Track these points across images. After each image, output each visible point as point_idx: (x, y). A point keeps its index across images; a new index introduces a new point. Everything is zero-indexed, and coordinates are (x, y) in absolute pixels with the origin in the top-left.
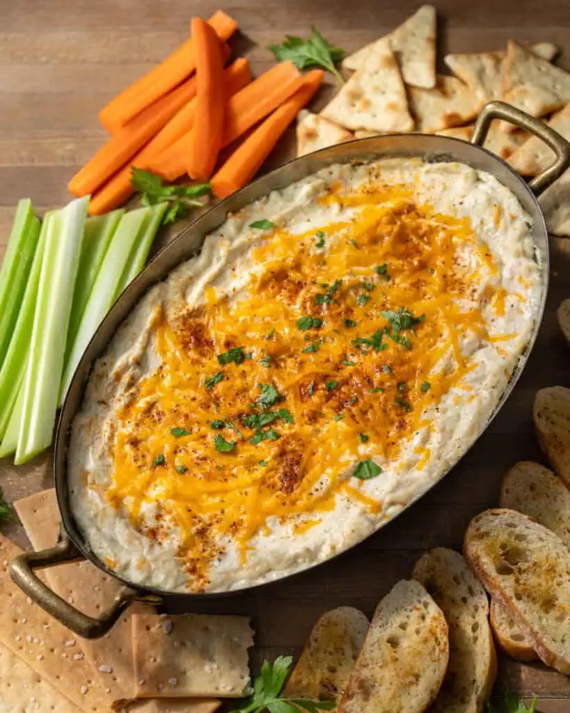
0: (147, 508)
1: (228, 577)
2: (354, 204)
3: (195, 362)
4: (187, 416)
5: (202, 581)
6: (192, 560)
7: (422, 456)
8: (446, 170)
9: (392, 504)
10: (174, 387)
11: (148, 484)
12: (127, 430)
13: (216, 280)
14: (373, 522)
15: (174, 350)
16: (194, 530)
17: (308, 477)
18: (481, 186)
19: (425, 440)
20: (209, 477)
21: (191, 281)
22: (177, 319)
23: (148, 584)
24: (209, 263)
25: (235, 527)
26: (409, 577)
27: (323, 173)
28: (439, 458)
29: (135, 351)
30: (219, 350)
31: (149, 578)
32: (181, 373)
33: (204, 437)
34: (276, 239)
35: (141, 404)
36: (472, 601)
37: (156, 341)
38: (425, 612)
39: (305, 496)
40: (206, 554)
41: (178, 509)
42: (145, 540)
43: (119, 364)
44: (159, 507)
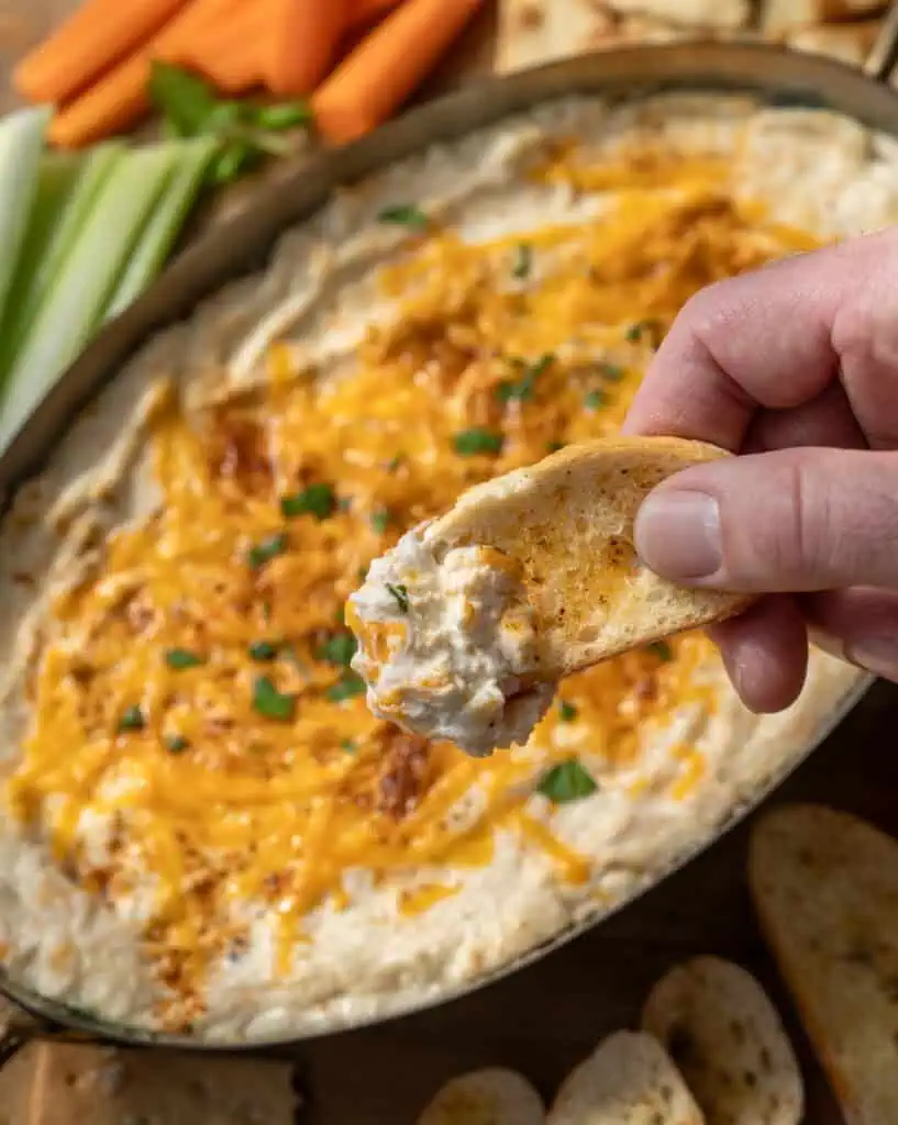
0: (92, 824)
1: (246, 1006)
2: (601, 187)
3: (233, 508)
4: (200, 627)
5: (190, 1002)
6: (177, 955)
7: (685, 767)
8: (807, 131)
9: (614, 866)
10: (181, 559)
11: (98, 772)
12: (71, 643)
13: (298, 329)
14: (569, 905)
15: (190, 477)
16: (187, 882)
17: (444, 783)
18: (880, 172)
19: (697, 731)
20: (233, 766)
21: (244, 329)
22: (205, 408)
23: (72, 1003)
24: (283, 294)
25: (276, 884)
26: (634, 1026)
27: (544, 114)
28: (722, 775)
29: (106, 472)
30: (283, 484)
31: (75, 987)
32: (197, 528)
33: (230, 673)
34: (433, 251)
35: (108, 589)
36: (768, 1084)
37: (153, 455)
38: (664, 1109)
39: (430, 829)
40: (208, 939)
41: (155, 833)
42: (79, 898)
43: (69, 495)
44: (119, 825)
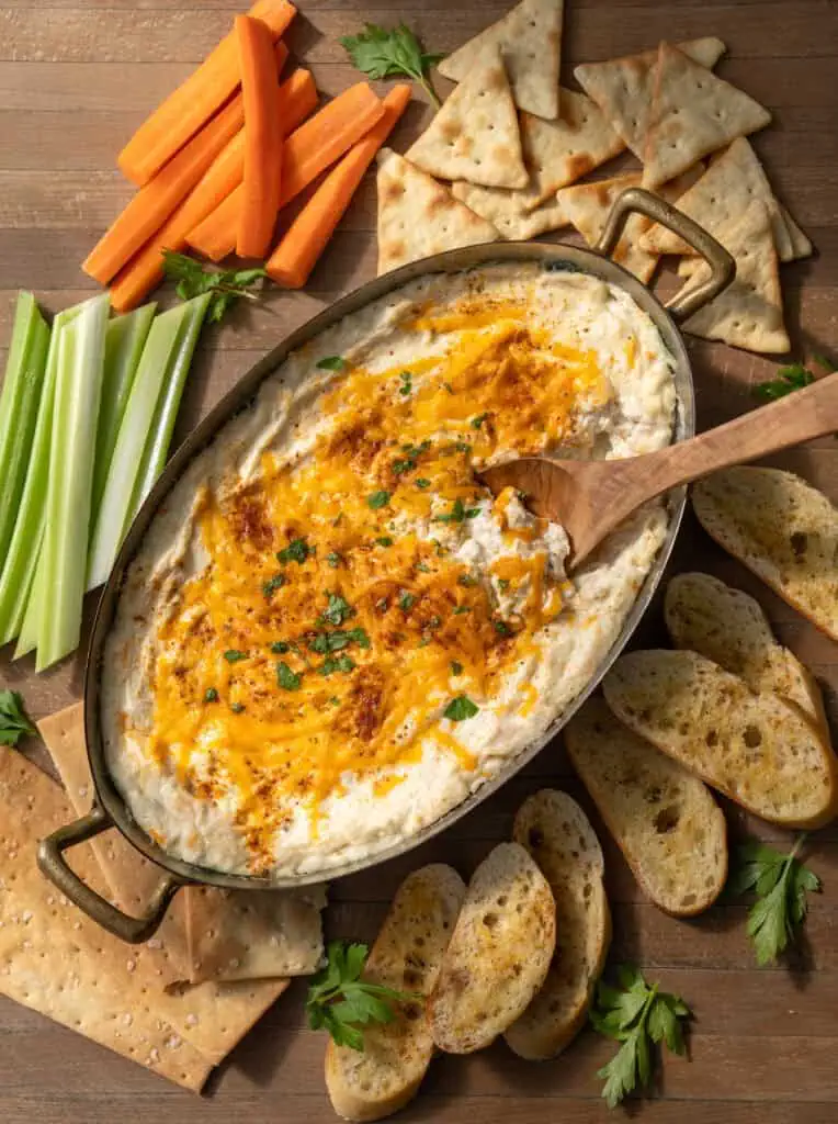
0: (198, 760)
1: (296, 857)
2: (448, 330)
3: (252, 559)
4: (242, 636)
5: (265, 858)
6: (254, 830)
7: (526, 696)
8: (566, 284)
9: (491, 757)
10: (226, 594)
11: (198, 727)
12: (169, 656)
13: (275, 444)
14: (467, 783)
15: (224, 543)
16: (254, 788)
17: (389, 719)
18: (613, 306)
19: (531, 673)
20: (271, 718)
21: (246, 448)
22: (227, 500)
23: (202, 865)
24: (267, 422)
25: (304, 785)
26: (509, 839)
27: (410, 289)
28: (547, 701)
29: (175, 552)
30: (279, 543)
31: (203, 856)
32: (233, 575)
33: (263, 662)
34: (350, 383)
35: (186, 618)
36: (585, 856)
37: (201, 538)
38: (528, 883)
39: (386, 744)
40: (270, 820)
41: (236, 760)
42: (197, 804)
43: (159, 566)
44: (213, 760)
